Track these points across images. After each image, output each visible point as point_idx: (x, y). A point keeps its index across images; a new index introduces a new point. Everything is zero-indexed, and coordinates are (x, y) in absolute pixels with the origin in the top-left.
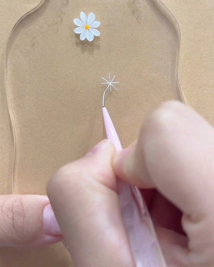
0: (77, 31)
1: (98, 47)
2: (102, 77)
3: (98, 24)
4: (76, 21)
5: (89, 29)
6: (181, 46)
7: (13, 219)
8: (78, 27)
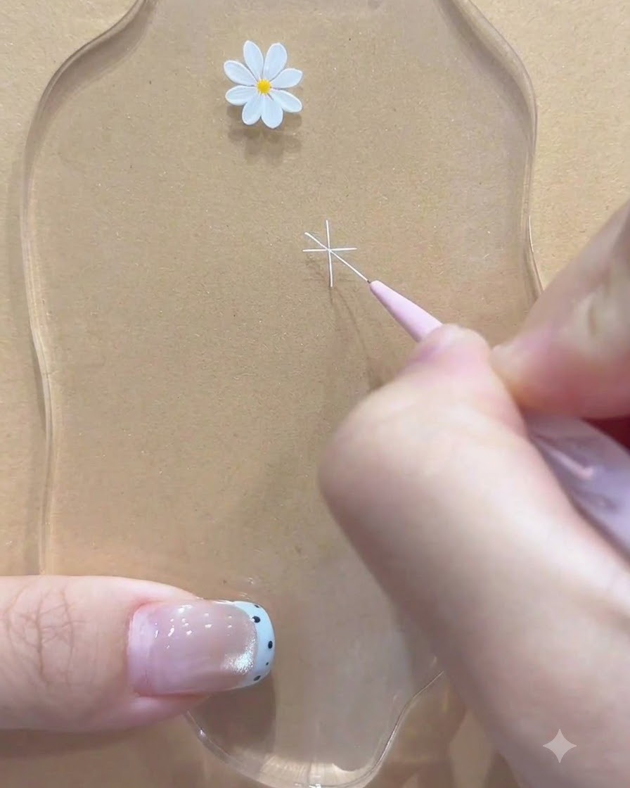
0: (233, 98)
1: (297, 145)
2: (306, 233)
3: (294, 77)
4: (231, 69)
5: (271, 91)
6: (540, 143)
7: (40, 648)
8: (237, 84)
